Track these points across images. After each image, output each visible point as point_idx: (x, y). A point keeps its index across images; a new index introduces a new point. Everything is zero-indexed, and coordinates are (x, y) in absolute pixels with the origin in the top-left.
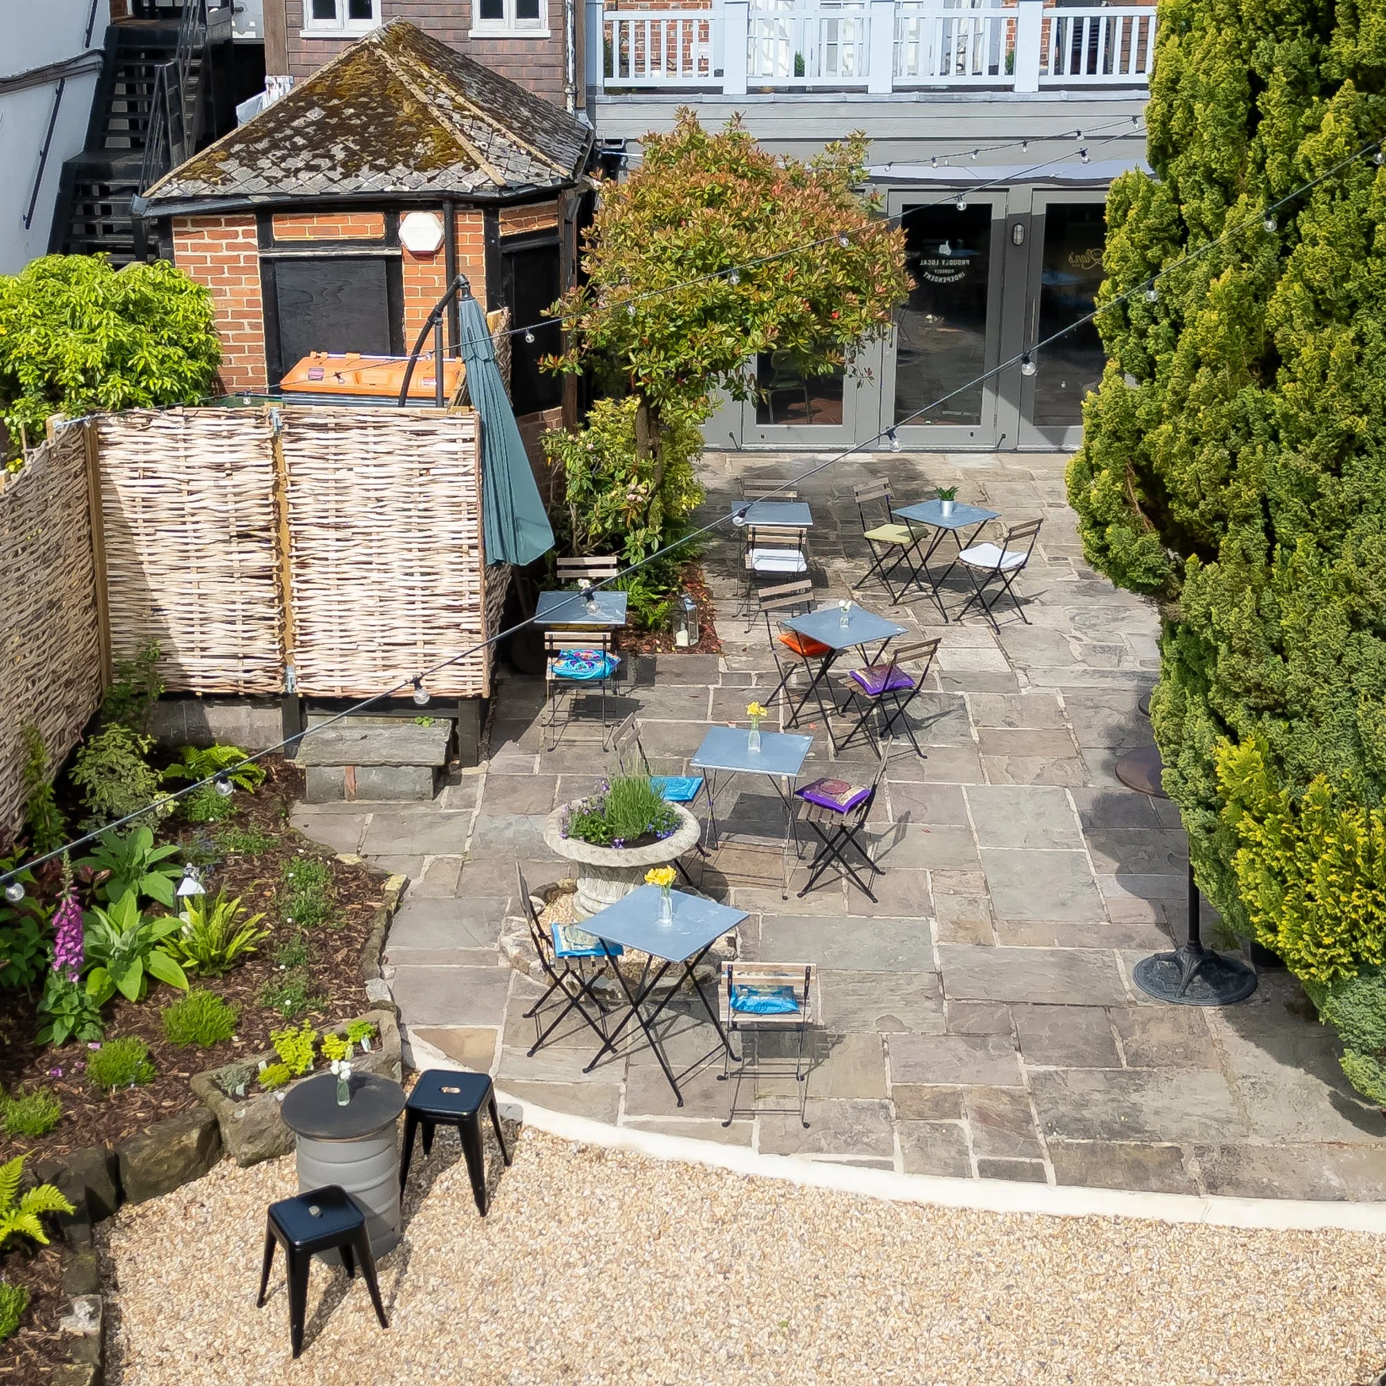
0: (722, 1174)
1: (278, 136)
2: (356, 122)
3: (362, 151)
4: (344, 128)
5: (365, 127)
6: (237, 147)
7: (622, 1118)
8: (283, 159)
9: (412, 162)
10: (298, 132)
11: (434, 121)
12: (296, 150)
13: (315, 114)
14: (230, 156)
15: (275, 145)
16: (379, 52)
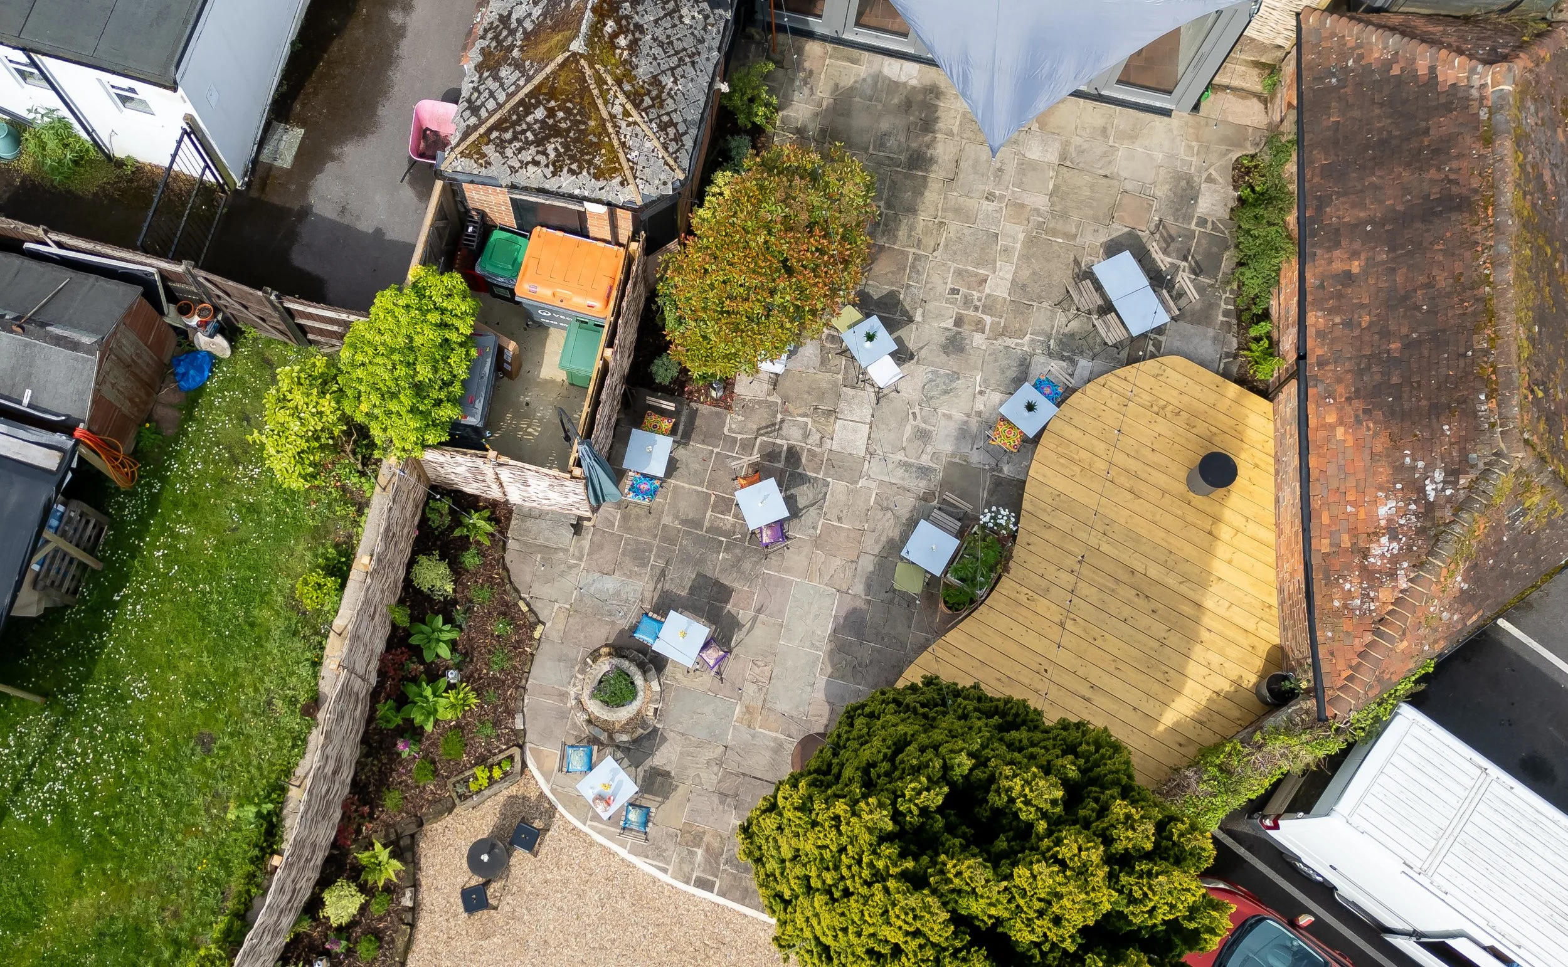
0: (614, 854)
1: (519, 129)
2: (563, 125)
3: (565, 153)
4: (556, 131)
5: (568, 130)
6: (495, 134)
7: (589, 822)
8: (520, 150)
9: (592, 171)
10: (530, 127)
11: (608, 135)
12: (528, 143)
13: (540, 113)
14: (490, 141)
15: (515, 138)
16: (582, 62)
